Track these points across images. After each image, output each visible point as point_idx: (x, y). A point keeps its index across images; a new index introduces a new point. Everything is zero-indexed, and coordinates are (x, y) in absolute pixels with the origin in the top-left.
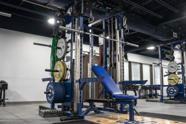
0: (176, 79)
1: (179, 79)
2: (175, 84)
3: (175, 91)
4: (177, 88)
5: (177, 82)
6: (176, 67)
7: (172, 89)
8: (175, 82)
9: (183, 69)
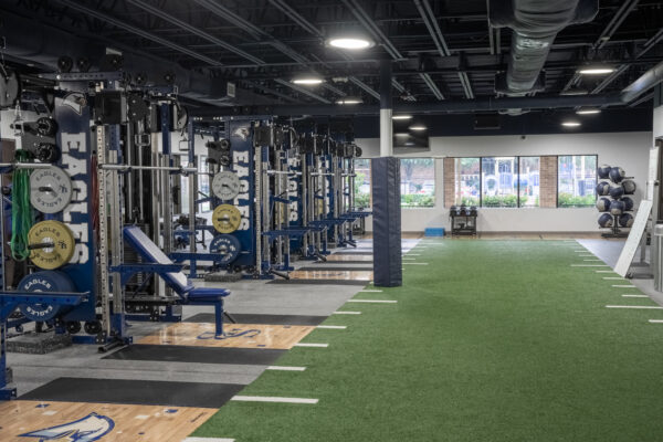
0: (235, 219)
1: (243, 217)
2: (231, 230)
3: (233, 248)
4: (237, 242)
5: (236, 226)
6: (235, 185)
7: (226, 244)
8: (232, 226)
9: (252, 192)
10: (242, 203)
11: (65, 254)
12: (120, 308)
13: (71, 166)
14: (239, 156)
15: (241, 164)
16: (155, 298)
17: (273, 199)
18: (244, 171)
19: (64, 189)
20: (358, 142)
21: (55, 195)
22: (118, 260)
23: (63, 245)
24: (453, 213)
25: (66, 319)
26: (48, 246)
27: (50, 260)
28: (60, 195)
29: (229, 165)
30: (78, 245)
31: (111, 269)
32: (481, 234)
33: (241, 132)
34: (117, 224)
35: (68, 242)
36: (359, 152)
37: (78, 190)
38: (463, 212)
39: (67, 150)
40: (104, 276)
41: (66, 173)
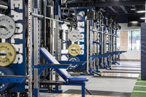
11: (11, 59)
12: (37, 86)
13: (15, 16)
19: (12, 27)
21: (7, 30)
22: (37, 63)
23: (11, 54)
25: (10, 91)
26: (3, 55)
27: (4, 62)
28: (10, 30)
30: (18, 55)
31: (34, 66)
35: (13, 53)
37: (18, 28)
39: (13, 8)
40: (30, 70)
41: (13, 19)
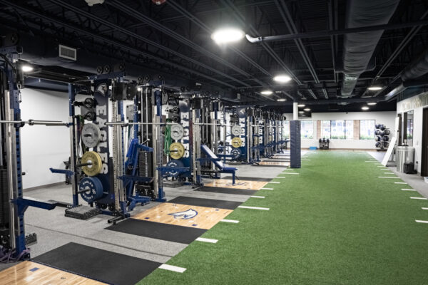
0: (239, 142)
1: (242, 142)
2: (238, 147)
3: (239, 153)
4: (240, 151)
5: (240, 145)
6: (240, 130)
7: (236, 151)
9: (246, 133)
10: (242, 137)
11: (181, 154)
12: (199, 173)
13: (184, 124)
14: (242, 120)
15: (242, 123)
16: (211, 170)
17: (253, 135)
18: (243, 125)
19: (181, 132)
20: (285, 115)
21: (178, 133)
22: (199, 157)
23: (181, 151)
24: (320, 141)
25: (182, 176)
26: (177, 151)
27: (177, 156)
28: (180, 134)
29: (238, 123)
30: (186, 151)
31: (196, 160)
32: (331, 149)
33: (242, 111)
34: (199, 144)
35: (182, 150)
36: (285, 118)
37: (186, 132)
38: (324, 141)
39: (183, 119)
40: (194, 162)
41: (182, 126)
